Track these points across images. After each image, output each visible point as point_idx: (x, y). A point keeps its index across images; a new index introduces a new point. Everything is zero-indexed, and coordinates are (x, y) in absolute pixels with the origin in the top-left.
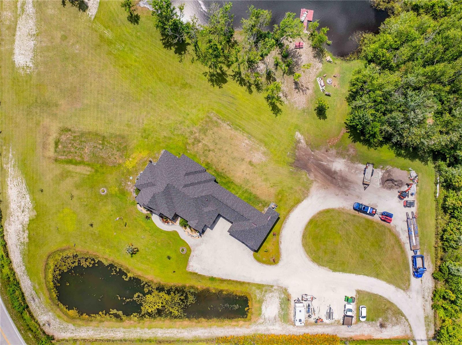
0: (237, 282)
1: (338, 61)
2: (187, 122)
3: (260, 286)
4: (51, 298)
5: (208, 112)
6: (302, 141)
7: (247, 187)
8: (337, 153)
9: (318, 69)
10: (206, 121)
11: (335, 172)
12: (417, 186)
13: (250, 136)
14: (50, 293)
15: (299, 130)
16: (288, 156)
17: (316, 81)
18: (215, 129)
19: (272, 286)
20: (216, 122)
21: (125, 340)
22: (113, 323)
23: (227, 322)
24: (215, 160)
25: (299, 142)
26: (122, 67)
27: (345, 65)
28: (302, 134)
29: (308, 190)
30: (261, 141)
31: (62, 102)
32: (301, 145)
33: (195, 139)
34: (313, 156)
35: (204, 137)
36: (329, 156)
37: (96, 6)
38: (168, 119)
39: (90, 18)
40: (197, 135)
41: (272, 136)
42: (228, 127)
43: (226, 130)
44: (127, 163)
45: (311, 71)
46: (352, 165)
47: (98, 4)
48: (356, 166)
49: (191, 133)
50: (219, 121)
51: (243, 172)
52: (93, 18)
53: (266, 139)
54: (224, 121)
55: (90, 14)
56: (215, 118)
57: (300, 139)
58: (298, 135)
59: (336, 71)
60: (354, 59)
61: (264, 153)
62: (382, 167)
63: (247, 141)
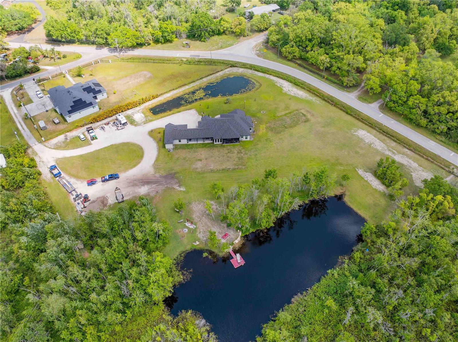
0: (165, 117)
1: (189, 248)
2: (253, 157)
3: (151, 121)
4: (245, 76)
5: (247, 168)
6: (178, 188)
7: (193, 150)
8: (149, 195)
9: (200, 233)
10: (244, 163)
11: (143, 185)
12: (77, 211)
13: (212, 171)
14: (247, 77)
15: (184, 192)
16: (180, 176)
17: (195, 225)
18: (235, 162)
19: (144, 124)
20: (237, 166)
21: (201, 79)
22: (212, 81)
23: (159, 104)
24: (221, 150)
25: (179, 186)
26: (314, 159)
27: (181, 249)
28: (181, 191)
29: (155, 168)
30: (204, 172)
31: (323, 129)
32: (177, 185)
33: (241, 153)
34: (164, 185)
35: (238, 156)
36: (153, 191)
37: (363, 176)
38: (264, 152)
39: (358, 169)
40: (242, 155)
41: (199, 179)
42: (228, 167)
43: (229, 165)
44: (264, 126)
45: (204, 228)
46: (134, 195)
47: (363, 177)
48: (131, 196)
49: (246, 154)
50: (236, 167)
51: (201, 154)
52: (357, 170)
53: (201, 176)
54: (234, 169)
55: (360, 170)
56: (240, 167)
57: (180, 187)
58: (182, 189)
59: (185, 240)
60: (177, 258)
61: (197, 169)
62: (111, 206)
63: (212, 168)
